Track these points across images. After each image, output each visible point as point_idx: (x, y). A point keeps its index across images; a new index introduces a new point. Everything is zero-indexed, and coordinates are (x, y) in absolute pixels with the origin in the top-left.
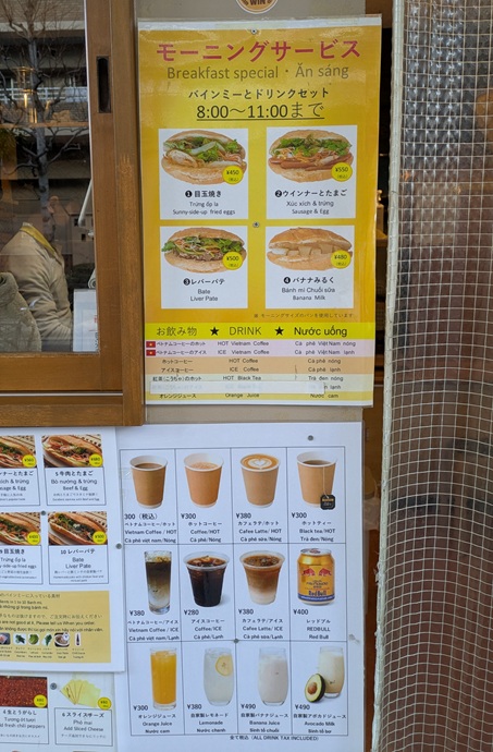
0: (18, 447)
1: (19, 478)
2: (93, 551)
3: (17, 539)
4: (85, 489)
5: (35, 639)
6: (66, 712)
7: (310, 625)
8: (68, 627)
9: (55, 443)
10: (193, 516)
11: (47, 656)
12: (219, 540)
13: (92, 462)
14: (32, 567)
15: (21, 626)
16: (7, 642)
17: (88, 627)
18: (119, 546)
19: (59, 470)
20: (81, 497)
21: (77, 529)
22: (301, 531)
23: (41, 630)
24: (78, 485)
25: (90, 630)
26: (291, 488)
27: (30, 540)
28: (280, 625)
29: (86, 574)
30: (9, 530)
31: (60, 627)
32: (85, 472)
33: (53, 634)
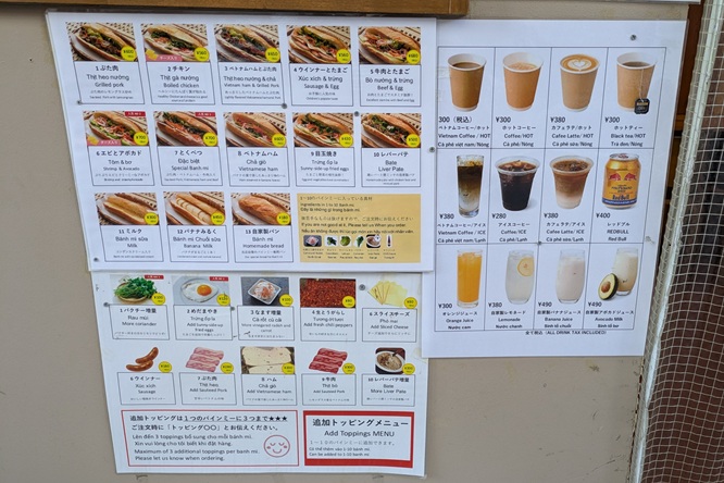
0: (333, 39)
1: (332, 75)
2: (406, 154)
3: (329, 141)
4: (401, 89)
5: (347, 240)
6: (373, 312)
7: (610, 228)
8: (380, 229)
9: (372, 36)
10: (507, 120)
11: (359, 257)
12: (532, 145)
13: (409, 59)
14: (344, 170)
15: (332, 228)
16: (318, 245)
17: (399, 229)
18: (432, 149)
19: (374, 67)
20: (396, 98)
21: (392, 131)
22: (612, 136)
23: (353, 232)
24: (394, 84)
25: (401, 232)
26: (608, 92)
27: (343, 142)
28: (582, 228)
29: (399, 178)
30: (321, 131)
31: (372, 229)
32: (401, 71)
33: (364, 236)
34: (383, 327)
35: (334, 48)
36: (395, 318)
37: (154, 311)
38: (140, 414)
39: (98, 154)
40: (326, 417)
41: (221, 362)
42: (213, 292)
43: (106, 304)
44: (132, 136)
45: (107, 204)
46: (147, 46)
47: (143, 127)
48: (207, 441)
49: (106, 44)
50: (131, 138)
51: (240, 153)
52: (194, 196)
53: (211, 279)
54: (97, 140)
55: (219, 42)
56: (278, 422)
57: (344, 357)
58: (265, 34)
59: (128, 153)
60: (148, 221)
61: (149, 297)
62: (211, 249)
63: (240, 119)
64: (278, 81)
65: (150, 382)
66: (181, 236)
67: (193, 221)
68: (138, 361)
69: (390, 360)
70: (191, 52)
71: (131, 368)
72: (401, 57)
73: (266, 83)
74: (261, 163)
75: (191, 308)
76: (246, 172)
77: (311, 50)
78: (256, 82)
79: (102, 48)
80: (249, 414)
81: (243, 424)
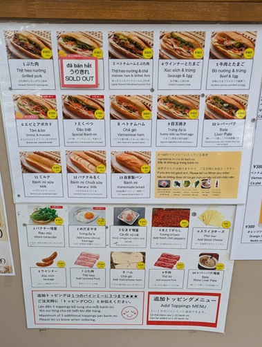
0: (192, 41)
1: (188, 67)
2: (235, 123)
3: (181, 115)
4: (236, 77)
5: (188, 183)
6: (200, 230)
8: (211, 175)
9: (221, 38)
11: (195, 195)
13: (246, 55)
14: (191, 135)
15: (178, 175)
16: (168, 186)
17: (225, 175)
18: (254, 120)
19: (219, 61)
20: (232, 83)
21: (226, 107)
23: (193, 178)
24: (232, 74)
25: (226, 177)
27: (191, 116)
29: (228, 140)
30: (177, 108)
31: (206, 175)
32: (238, 63)
33: (200, 180)
34: (205, 240)
35: (192, 47)
36: (214, 234)
37: (55, 229)
38: (43, 293)
39: (22, 125)
40: (162, 296)
41: (98, 261)
42: (95, 217)
43: (24, 225)
44: (46, 113)
45: (28, 159)
46: (60, 48)
47: (54, 106)
48: (85, 309)
49: (31, 46)
50: (45, 114)
51: (119, 124)
52: (86, 153)
53: (94, 208)
54: (22, 115)
55: (111, 44)
56: (132, 299)
57: (178, 258)
58: (144, 38)
59: (43, 124)
60: (54, 170)
61: (53, 220)
62: (95, 189)
63: (121, 100)
64: (150, 73)
65: (51, 273)
66: (75, 180)
67: (84, 171)
68: (44, 260)
69: (208, 261)
70: (90, 52)
71: (39, 265)
72: (240, 54)
73: (141, 74)
74: (133, 130)
75: (80, 227)
76: (122, 137)
77: (176, 50)
78: (134, 74)
79: (29, 50)
80: (113, 294)
81: (109, 300)
